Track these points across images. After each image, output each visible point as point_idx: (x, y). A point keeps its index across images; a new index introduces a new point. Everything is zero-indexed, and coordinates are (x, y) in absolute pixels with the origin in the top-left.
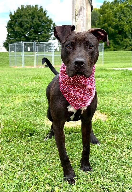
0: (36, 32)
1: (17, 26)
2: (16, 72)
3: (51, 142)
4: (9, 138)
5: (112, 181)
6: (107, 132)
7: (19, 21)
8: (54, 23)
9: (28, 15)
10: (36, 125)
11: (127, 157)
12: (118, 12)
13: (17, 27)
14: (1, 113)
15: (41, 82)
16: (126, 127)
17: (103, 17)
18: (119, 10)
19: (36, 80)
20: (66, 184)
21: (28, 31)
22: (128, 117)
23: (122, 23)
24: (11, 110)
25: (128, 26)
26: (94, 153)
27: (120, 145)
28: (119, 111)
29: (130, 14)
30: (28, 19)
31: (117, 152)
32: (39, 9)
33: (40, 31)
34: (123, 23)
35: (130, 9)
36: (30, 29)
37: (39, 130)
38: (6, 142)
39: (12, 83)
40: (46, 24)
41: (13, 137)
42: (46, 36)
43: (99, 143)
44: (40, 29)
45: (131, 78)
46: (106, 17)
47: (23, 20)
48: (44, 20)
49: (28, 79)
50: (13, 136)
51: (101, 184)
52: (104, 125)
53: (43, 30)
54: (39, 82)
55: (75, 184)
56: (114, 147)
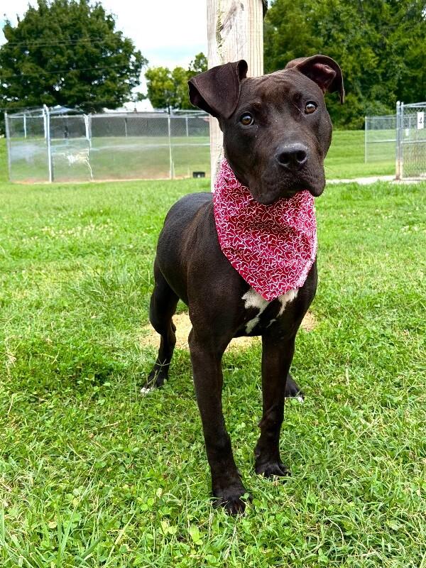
0: (86, 78)
1: (28, 60)
2: (32, 196)
3: (162, 399)
4: (35, 393)
5: (350, 500)
6: (322, 361)
7: (34, 47)
8: (140, 52)
9: (60, 29)
10: (113, 351)
11: (383, 430)
12: (321, 17)
13: (26, 65)
14: (4, 321)
15: (111, 224)
16: (374, 347)
17: (280, 32)
18: (325, 13)
19: (96, 219)
20: (218, 515)
21: (61, 77)
22: (374, 317)
23: (334, 49)
24: (33, 309)
25: (351, 58)
26: (290, 423)
27: (361, 396)
28: (347, 301)
29: (358, 22)
30: (59, 39)
31: (355, 417)
32: (91, 11)
33: (96, 74)
34: (337, 51)
35: (355, 10)
36: (67, 68)
37: (125, 365)
38: (27, 403)
39: (24, 231)
40: (115, 55)
41: (47, 389)
42: (116, 89)
43: (301, 394)
44: (97, 70)
45: (368, 207)
46: (290, 32)
47: (45, 44)
48: (109, 42)
49: (70, 216)
50: (49, 385)
51: (320, 509)
52: (312, 343)
53: (107, 73)
54: (106, 226)
55: (246, 515)
56: (346, 404)
